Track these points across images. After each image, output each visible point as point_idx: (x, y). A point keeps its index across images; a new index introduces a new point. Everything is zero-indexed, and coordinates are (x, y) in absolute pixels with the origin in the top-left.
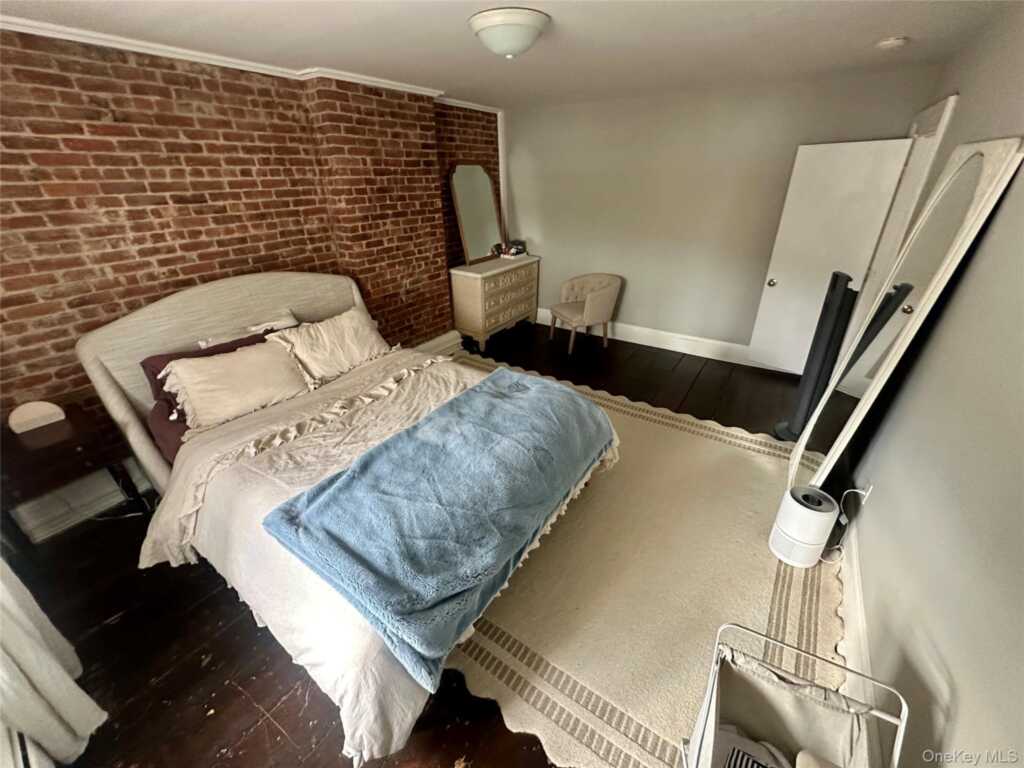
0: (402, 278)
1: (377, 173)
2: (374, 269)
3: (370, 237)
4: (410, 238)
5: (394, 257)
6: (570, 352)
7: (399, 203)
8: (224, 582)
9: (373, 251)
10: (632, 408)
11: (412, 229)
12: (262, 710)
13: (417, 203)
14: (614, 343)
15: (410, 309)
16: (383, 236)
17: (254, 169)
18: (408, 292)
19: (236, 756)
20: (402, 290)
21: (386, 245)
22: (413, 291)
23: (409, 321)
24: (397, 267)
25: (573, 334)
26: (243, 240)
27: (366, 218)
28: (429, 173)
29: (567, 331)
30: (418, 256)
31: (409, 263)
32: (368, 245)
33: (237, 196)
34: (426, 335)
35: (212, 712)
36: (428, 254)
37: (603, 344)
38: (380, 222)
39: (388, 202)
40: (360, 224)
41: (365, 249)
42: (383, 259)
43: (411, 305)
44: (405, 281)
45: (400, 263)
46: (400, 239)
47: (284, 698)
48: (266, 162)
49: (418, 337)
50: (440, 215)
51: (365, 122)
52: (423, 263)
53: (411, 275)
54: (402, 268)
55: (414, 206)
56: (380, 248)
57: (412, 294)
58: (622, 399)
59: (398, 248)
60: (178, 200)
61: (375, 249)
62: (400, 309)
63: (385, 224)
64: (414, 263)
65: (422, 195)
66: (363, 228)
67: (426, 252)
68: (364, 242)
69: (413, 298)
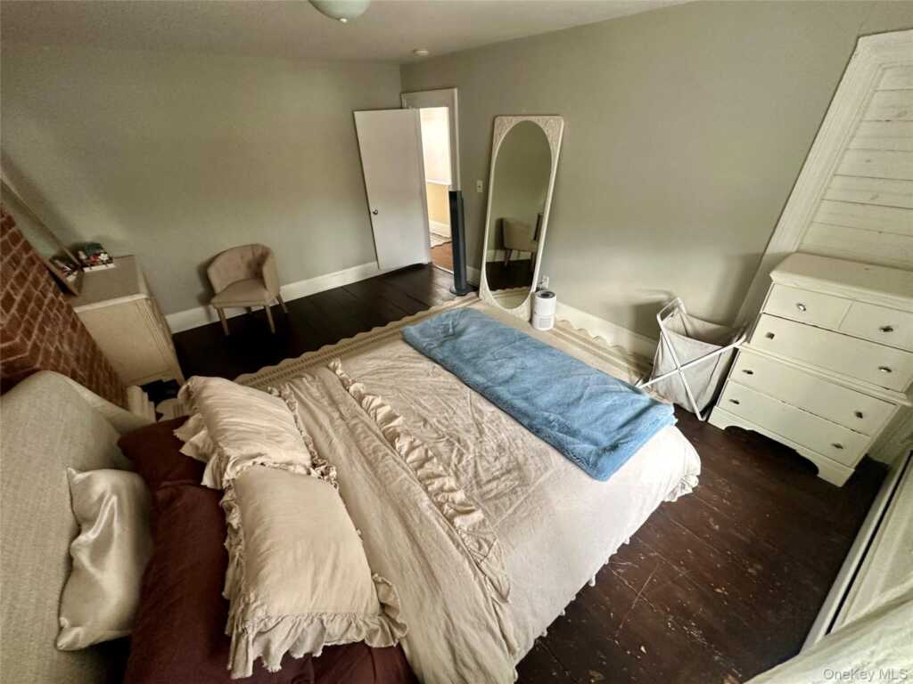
6: (273, 331)
8: (560, 617)
10: (372, 336)
12: (636, 600)
14: (291, 304)
19: (671, 613)
25: (268, 311)
29: (261, 311)
35: (643, 649)
37: (283, 310)
47: (627, 583)
58: (344, 341)
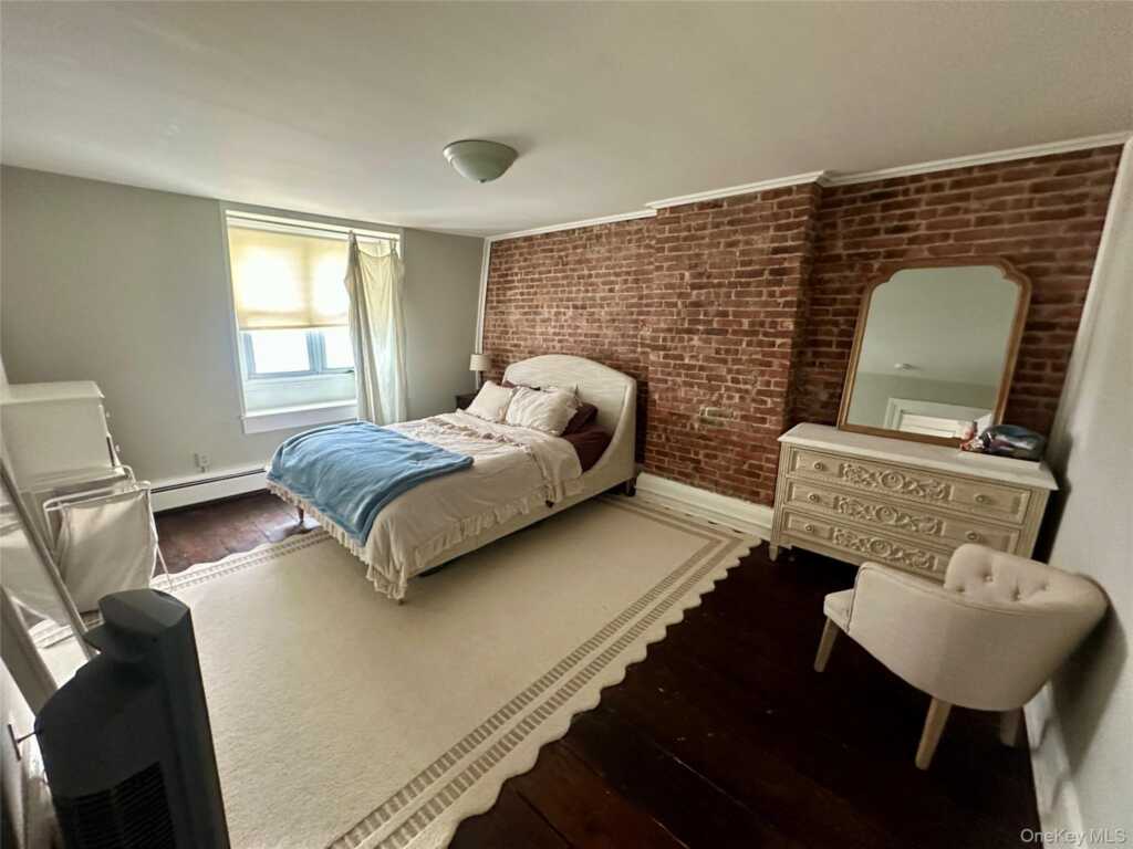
0: (700, 402)
1: (693, 287)
2: (666, 381)
3: (670, 350)
4: (725, 361)
5: (693, 377)
7: (716, 319)
9: (670, 364)
11: (727, 351)
13: (746, 322)
15: (702, 442)
16: (685, 351)
17: (617, 287)
18: (703, 421)
20: (696, 416)
21: (687, 361)
22: (711, 423)
23: (697, 454)
24: (696, 389)
26: (597, 336)
27: (670, 330)
28: (779, 283)
30: (730, 384)
31: (712, 390)
32: (666, 357)
33: (602, 307)
34: (716, 483)
36: (748, 387)
38: (686, 336)
39: (702, 317)
40: (662, 335)
41: (661, 360)
42: (679, 375)
43: (703, 437)
44: (702, 407)
45: (700, 386)
46: (707, 359)
48: (626, 281)
49: (703, 479)
50: (789, 341)
51: (693, 238)
52: (737, 395)
53: (716, 404)
54: (702, 392)
55: (741, 324)
56: (678, 362)
57: (709, 426)
59: (702, 368)
60: (575, 307)
61: (672, 362)
62: (687, 434)
63: (691, 339)
64: (723, 391)
65: (759, 312)
66: (665, 339)
67: (746, 383)
68: (662, 353)
69: (709, 431)
